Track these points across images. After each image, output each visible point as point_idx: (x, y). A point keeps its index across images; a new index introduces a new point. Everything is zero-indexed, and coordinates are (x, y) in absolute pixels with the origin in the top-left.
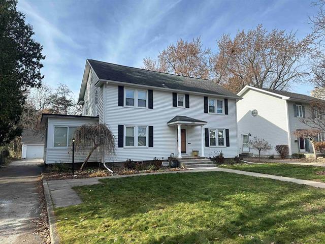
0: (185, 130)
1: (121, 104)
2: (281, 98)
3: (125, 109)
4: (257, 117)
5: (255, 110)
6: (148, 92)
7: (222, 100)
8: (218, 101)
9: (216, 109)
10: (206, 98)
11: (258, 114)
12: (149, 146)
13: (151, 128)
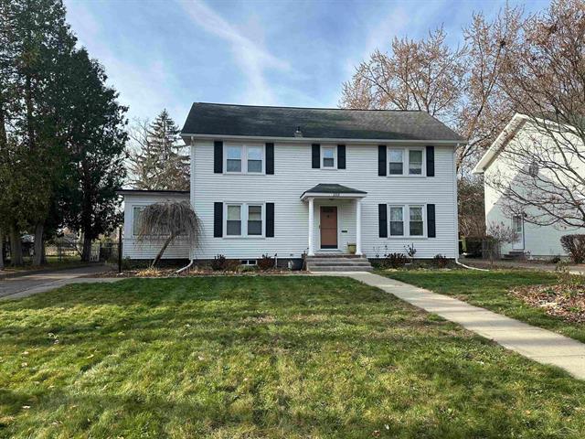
0: (336, 208)
1: (218, 169)
3: (225, 178)
4: (538, 176)
6: (265, 147)
7: (420, 149)
8: (410, 151)
9: (406, 167)
10: (382, 150)
11: (540, 171)
12: (267, 236)
13: (270, 207)
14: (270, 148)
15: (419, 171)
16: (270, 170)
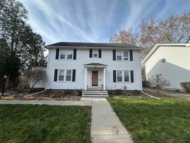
0: (98, 71)
1: (57, 58)
2: (185, 46)
3: (60, 61)
4: (165, 63)
5: (164, 59)
6: (73, 50)
7: (127, 51)
8: (124, 52)
9: (123, 58)
10: (114, 52)
11: (166, 61)
12: (72, 81)
13: (74, 71)
14: (75, 51)
15: (127, 59)
16: (75, 58)
